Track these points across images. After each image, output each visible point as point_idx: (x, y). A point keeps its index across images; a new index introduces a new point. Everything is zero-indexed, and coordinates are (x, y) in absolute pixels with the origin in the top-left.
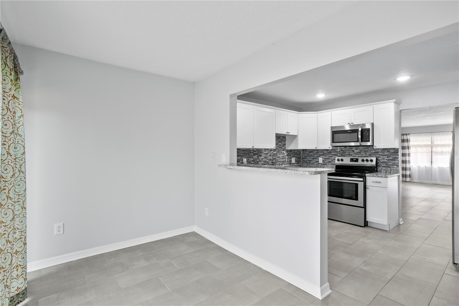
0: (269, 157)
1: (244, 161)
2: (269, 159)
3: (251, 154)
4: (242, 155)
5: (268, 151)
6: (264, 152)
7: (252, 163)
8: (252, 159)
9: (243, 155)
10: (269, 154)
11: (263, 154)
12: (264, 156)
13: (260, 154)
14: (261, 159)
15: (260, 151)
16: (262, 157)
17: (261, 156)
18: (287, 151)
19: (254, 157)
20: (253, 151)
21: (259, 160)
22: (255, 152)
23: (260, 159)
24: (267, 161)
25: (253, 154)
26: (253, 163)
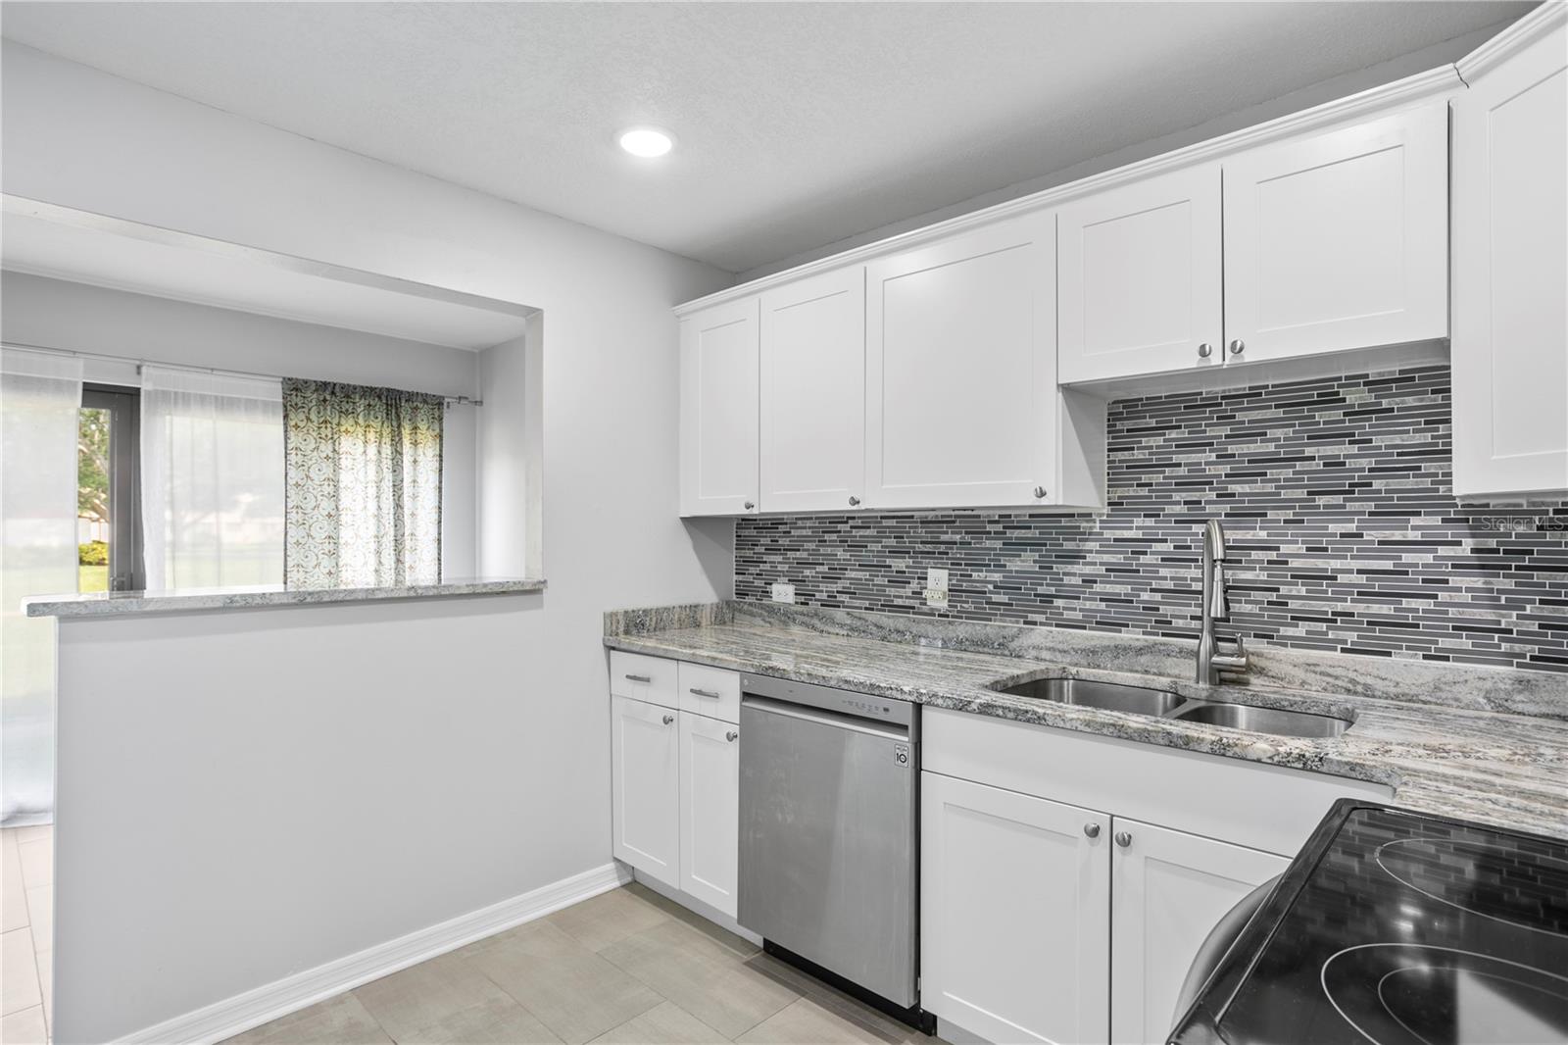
0: (1163, 572)
1: (930, 583)
2: (1170, 585)
3: (988, 544)
4: (920, 547)
5: (1150, 522)
6: (1107, 534)
7: (995, 598)
8: (997, 577)
9: (929, 548)
10: (1169, 547)
11: (1090, 545)
12: (1106, 558)
13: (1069, 545)
14: (1078, 581)
15: (1064, 522)
16: (1088, 570)
17: (1076, 556)
18: (1478, 514)
19: (1014, 565)
20: (999, 527)
21: (1057, 580)
22: (1017, 533)
23: (1067, 580)
24: (1145, 596)
25: (998, 544)
26: (1004, 599)
